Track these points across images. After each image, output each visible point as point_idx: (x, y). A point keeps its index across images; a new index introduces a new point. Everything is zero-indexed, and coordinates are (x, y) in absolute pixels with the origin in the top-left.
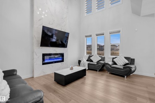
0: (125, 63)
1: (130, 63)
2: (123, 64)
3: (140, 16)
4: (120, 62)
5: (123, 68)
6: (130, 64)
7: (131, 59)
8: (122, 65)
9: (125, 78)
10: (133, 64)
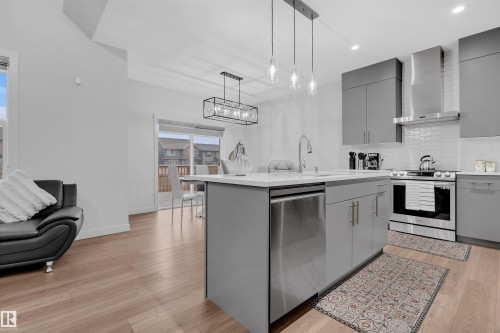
0: (40, 207)
1: (60, 204)
2: (33, 213)
3: (90, 35)
4: (16, 205)
5: (39, 229)
6: (63, 207)
7: (64, 186)
8: (25, 218)
9: (49, 270)
10: (73, 204)
